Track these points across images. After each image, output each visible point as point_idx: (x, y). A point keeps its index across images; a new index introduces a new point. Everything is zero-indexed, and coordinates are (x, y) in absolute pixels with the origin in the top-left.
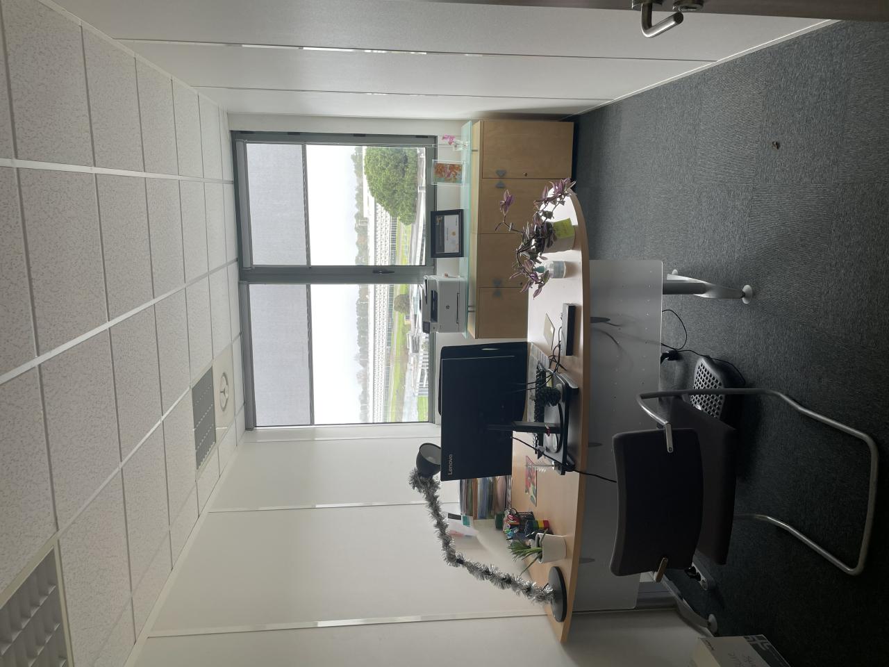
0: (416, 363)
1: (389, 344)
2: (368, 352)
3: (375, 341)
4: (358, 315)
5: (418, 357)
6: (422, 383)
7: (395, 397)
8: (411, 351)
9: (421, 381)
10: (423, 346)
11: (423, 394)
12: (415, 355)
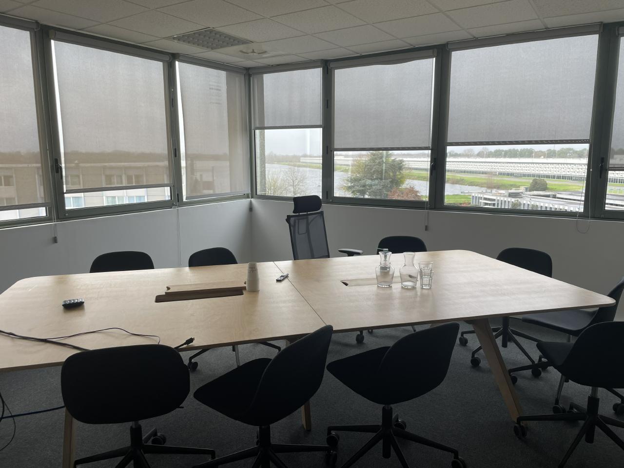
0: (501, 195)
1: (500, 174)
2: (489, 157)
3: (503, 163)
4: (521, 150)
5: (505, 196)
6: (483, 198)
7: (459, 178)
8: (510, 191)
9: (484, 198)
10: (518, 201)
11: (473, 199)
12: (507, 194)
